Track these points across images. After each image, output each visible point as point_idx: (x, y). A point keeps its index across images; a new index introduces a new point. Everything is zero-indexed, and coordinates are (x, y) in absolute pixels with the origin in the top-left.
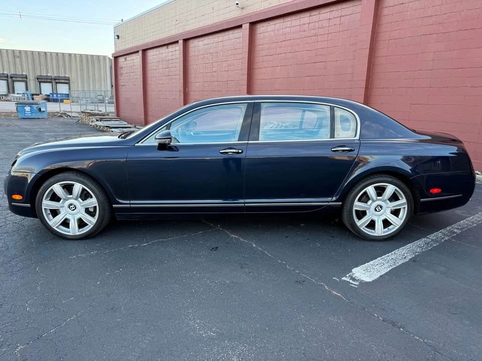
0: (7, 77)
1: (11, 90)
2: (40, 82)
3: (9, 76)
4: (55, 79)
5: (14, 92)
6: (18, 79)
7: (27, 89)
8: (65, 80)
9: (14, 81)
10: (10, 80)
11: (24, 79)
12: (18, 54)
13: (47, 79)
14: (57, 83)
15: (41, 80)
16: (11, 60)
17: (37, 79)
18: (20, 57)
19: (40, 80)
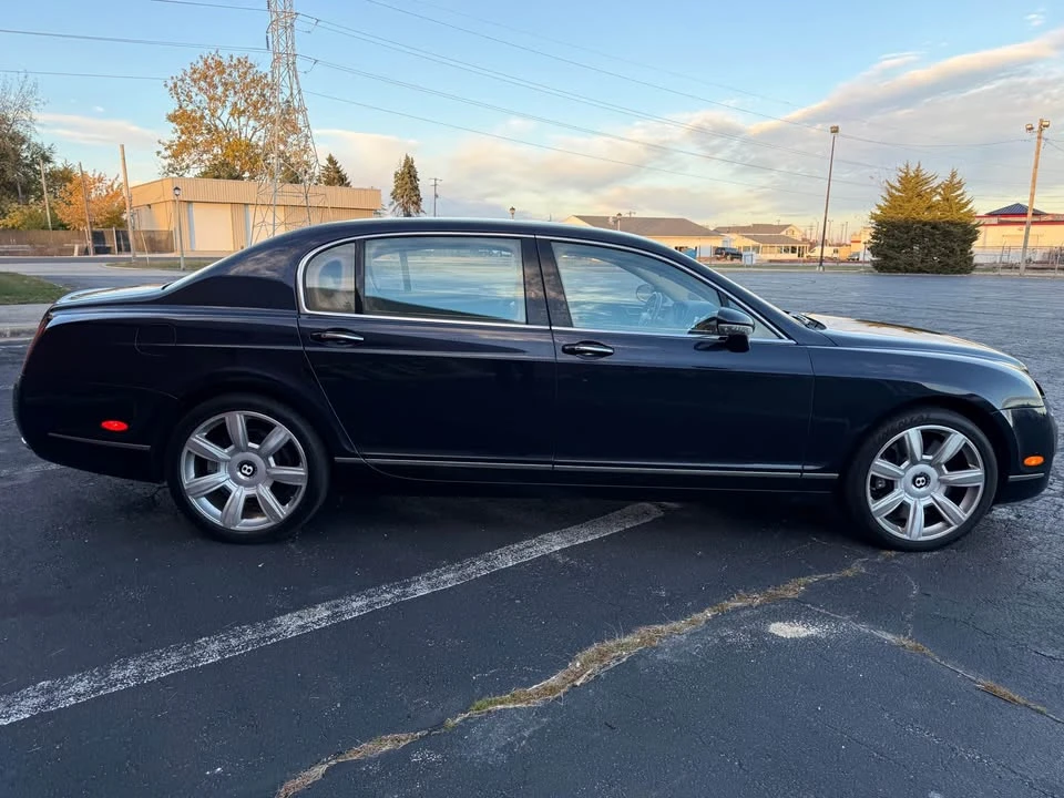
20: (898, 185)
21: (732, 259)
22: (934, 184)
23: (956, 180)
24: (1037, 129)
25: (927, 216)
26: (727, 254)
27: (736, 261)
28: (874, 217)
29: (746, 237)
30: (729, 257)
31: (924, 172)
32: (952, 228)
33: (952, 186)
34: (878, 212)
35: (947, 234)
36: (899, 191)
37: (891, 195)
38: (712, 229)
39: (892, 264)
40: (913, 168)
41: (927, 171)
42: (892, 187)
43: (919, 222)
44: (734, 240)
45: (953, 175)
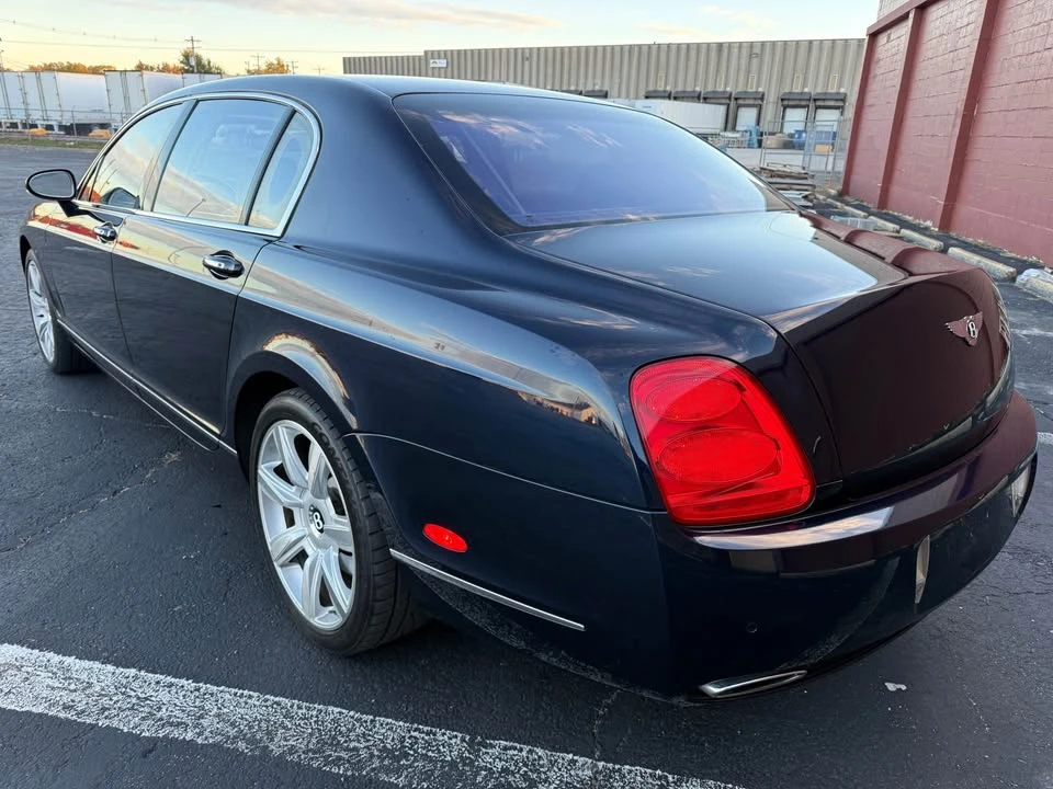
0: (730, 98)
1: (730, 125)
2: (785, 108)
3: (733, 95)
4: (815, 100)
5: (734, 129)
6: (747, 102)
7: (758, 123)
8: (836, 100)
9: (739, 106)
10: (733, 103)
11: (758, 100)
12: (757, 50)
13: (800, 100)
14: (817, 108)
15: (788, 102)
16: (744, 62)
17: (782, 100)
18: (761, 56)
19: (786, 103)
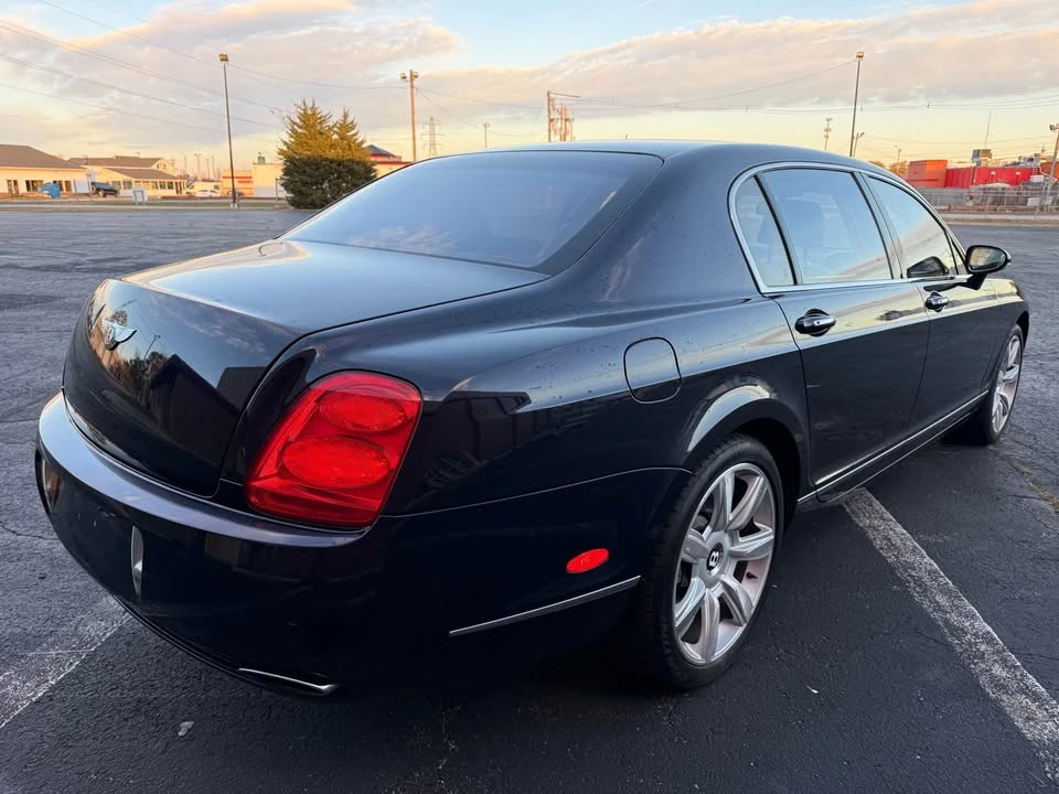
20: (298, 121)
21: (104, 196)
22: (330, 124)
23: (349, 120)
24: (408, 78)
25: (331, 154)
26: (98, 190)
27: (110, 198)
28: (281, 152)
29: (113, 170)
30: (101, 193)
31: (319, 111)
32: (355, 166)
33: (346, 127)
34: (285, 148)
35: (351, 171)
36: (301, 127)
37: (293, 131)
38: (66, 159)
39: (309, 200)
40: (310, 105)
41: (323, 110)
42: (295, 123)
43: (326, 159)
44: (99, 174)
45: (346, 116)
